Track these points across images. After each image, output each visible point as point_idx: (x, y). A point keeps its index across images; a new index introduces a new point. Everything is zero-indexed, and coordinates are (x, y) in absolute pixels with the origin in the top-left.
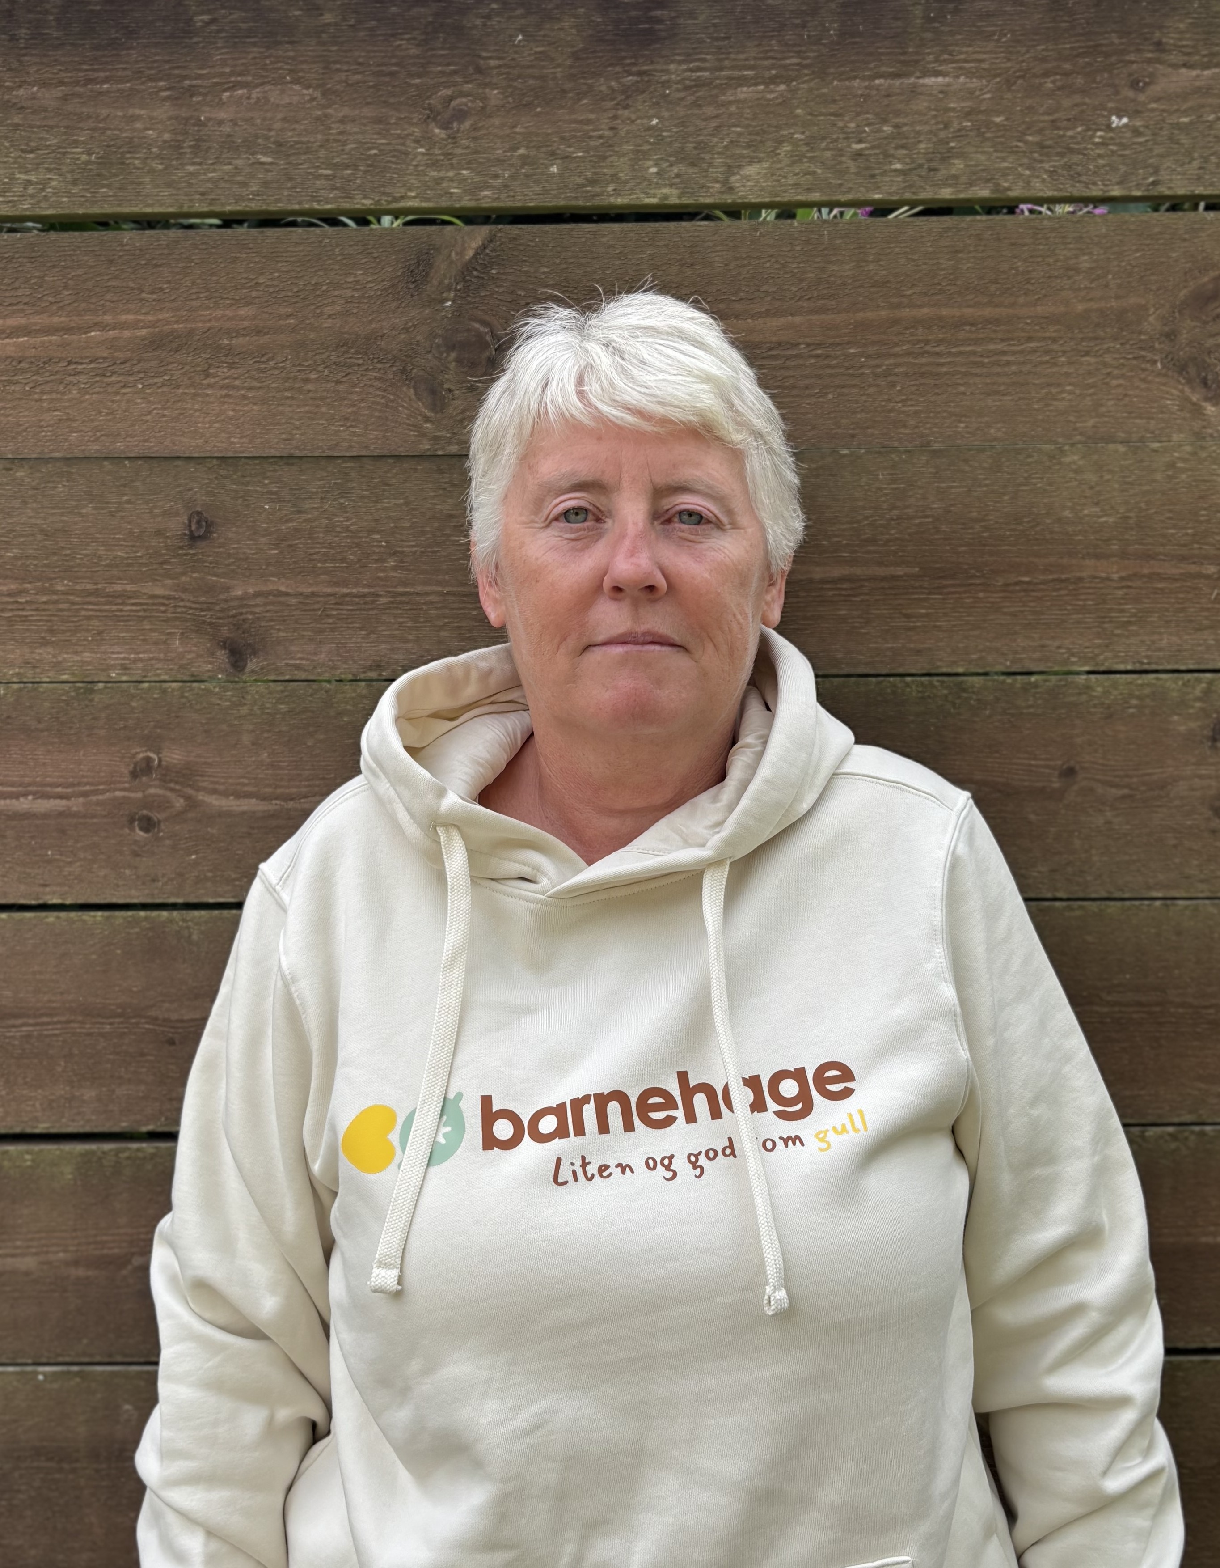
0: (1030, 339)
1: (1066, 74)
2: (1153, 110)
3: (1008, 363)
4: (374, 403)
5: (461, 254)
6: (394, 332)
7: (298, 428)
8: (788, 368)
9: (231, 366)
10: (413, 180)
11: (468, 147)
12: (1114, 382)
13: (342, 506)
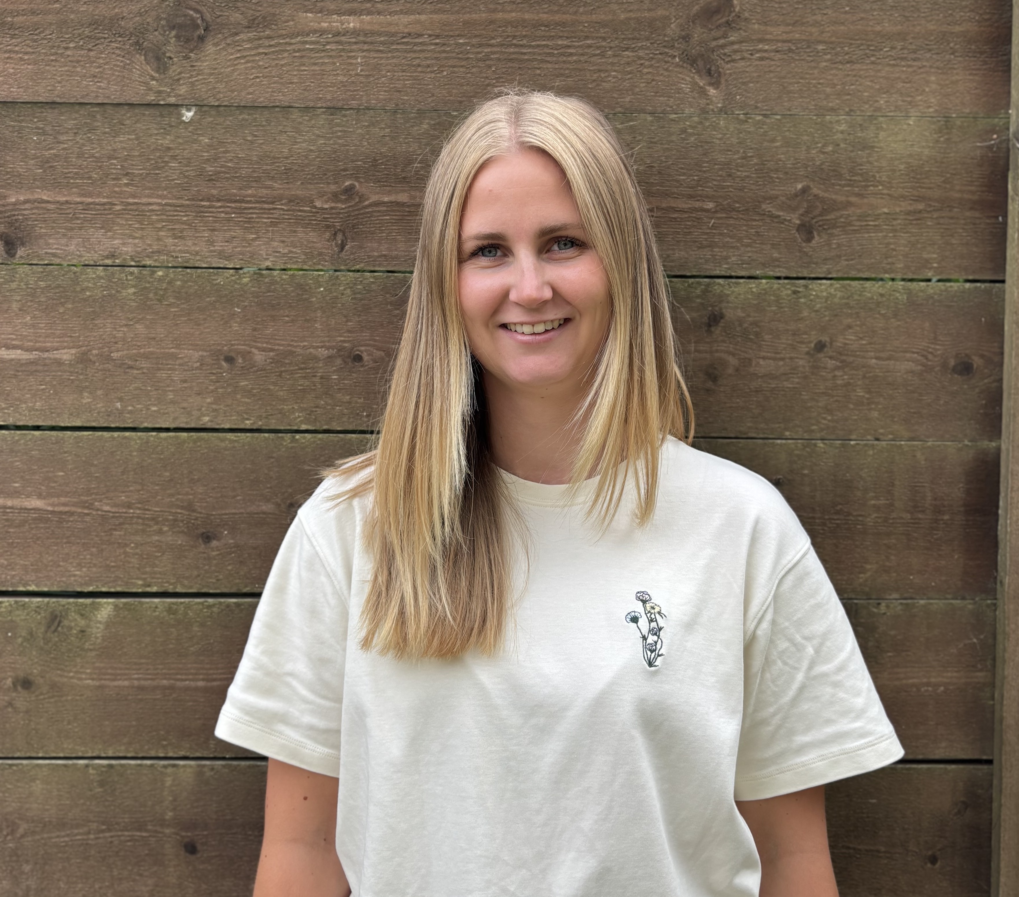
0: (587, 38)
3: (571, 54)
4: (115, 65)
6: (131, 15)
7: (59, 82)
8: (415, 52)
9: (13, 37)
12: (646, 70)
13: (90, 140)
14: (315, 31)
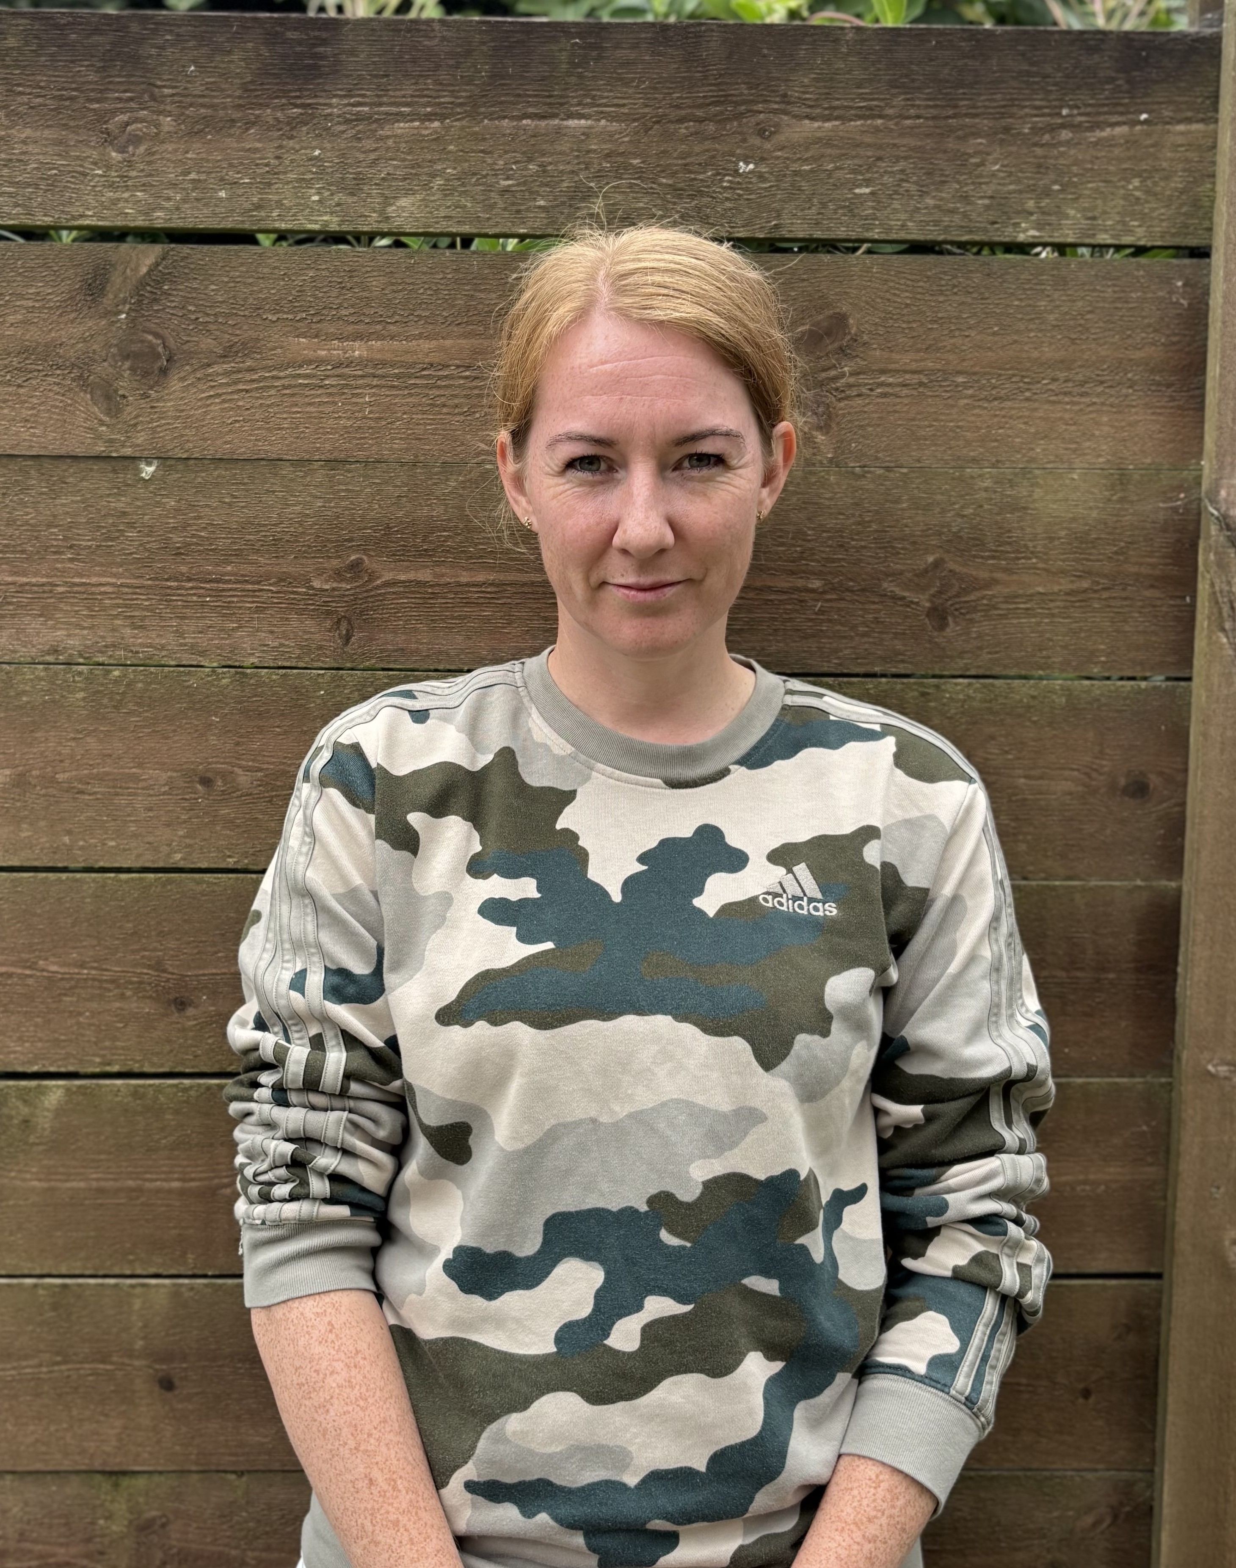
2: (778, 158)
4: (52, 406)
5: (136, 269)
6: (73, 341)
8: (439, 387)
10: (90, 199)
11: (142, 170)
13: (22, 503)
14: (310, 362)
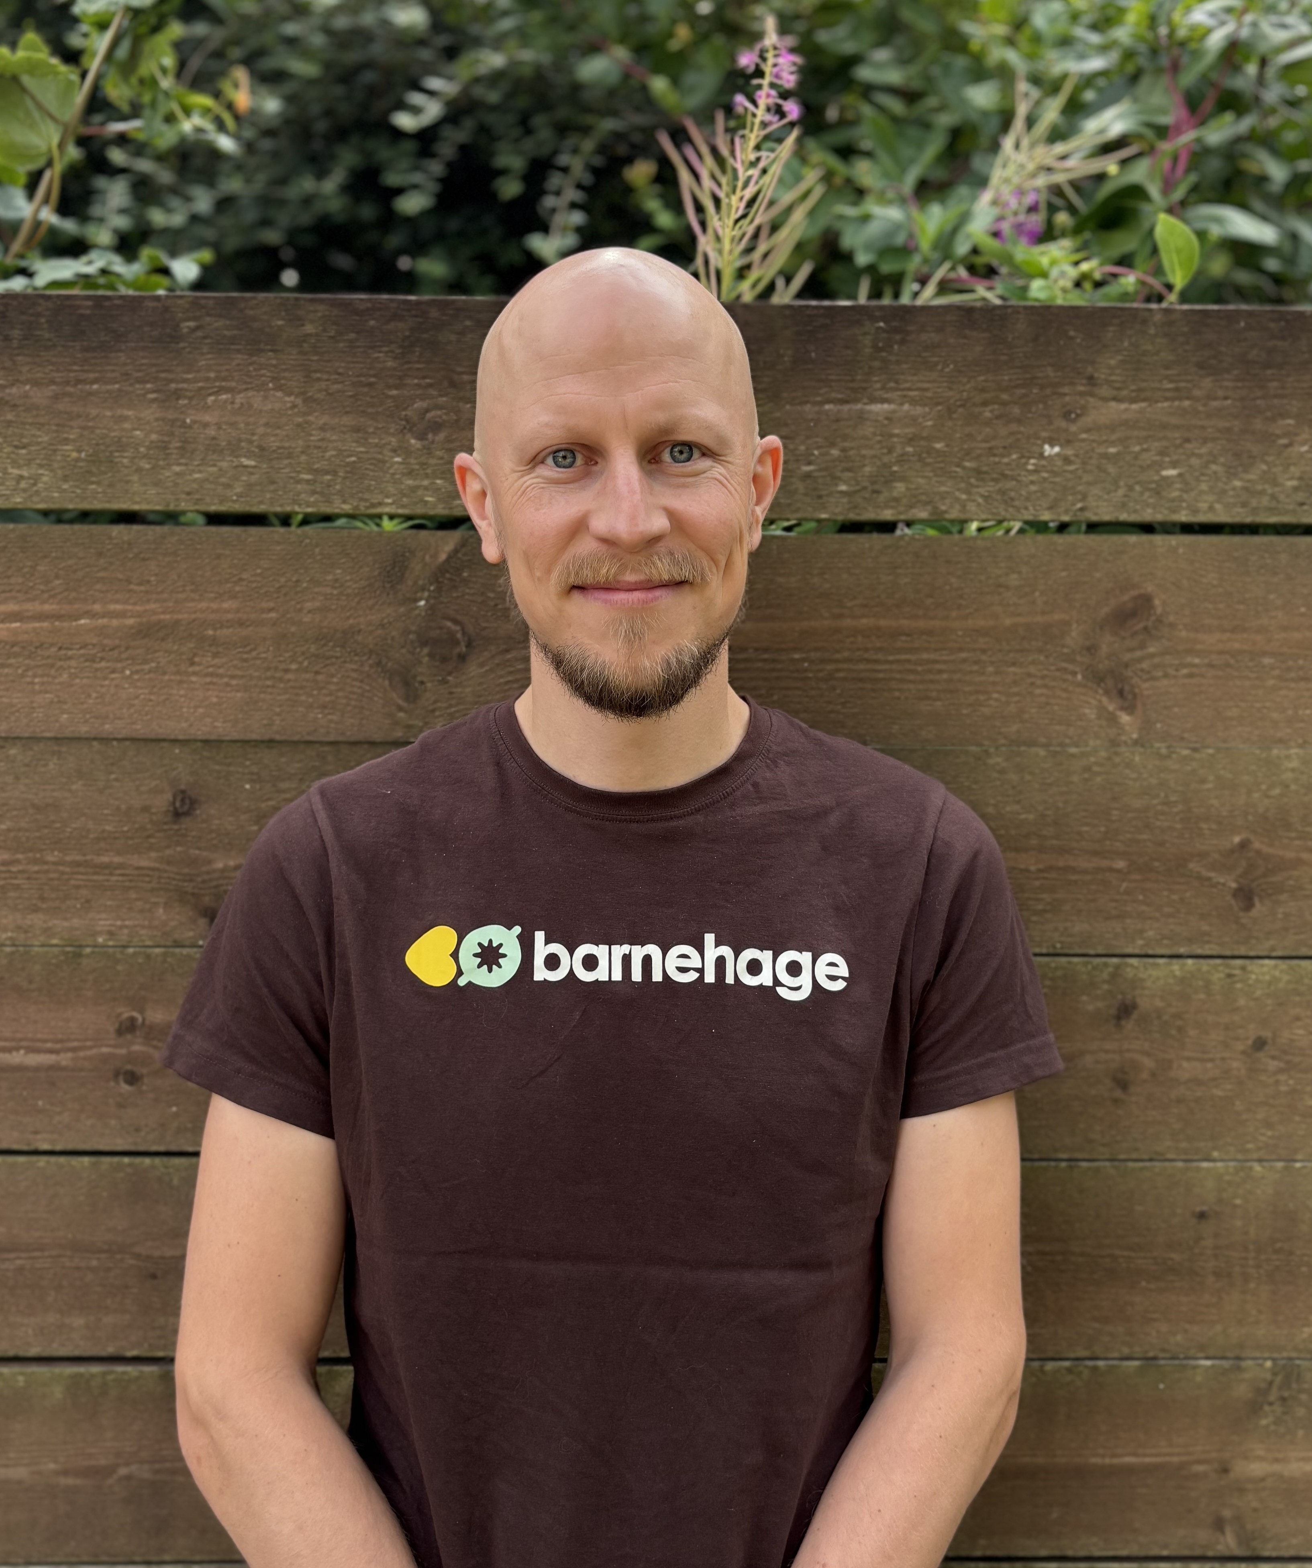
0: (961, 650)
1: (1004, 404)
2: (1083, 440)
3: (940, 672)
4: (351, 693)
5: (435, 556)
6: (371, 628)
7: (279, 714)
9: (215, 655)
10: (390, 488)
11: (442, 458)
12: (1038, 691)
